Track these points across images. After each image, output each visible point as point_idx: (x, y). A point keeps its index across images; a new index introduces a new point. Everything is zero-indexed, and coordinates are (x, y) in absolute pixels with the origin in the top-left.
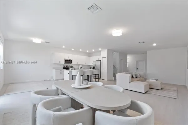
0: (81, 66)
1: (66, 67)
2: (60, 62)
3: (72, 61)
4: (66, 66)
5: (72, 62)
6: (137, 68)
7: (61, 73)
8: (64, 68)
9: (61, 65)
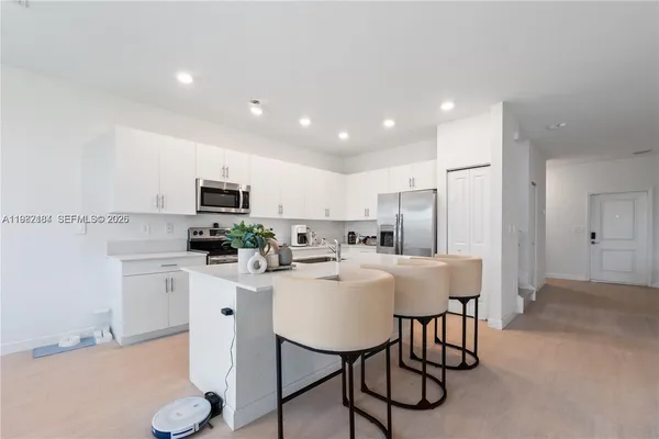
0: (301, 229)
1: (207, 236)
2: (160, 201)
3: (246, 194)
4: (213, 233)
5: (246, 205)
6: (593, 236)
7: (170, 285)
8: (195, 245)
9: (170, 227)
